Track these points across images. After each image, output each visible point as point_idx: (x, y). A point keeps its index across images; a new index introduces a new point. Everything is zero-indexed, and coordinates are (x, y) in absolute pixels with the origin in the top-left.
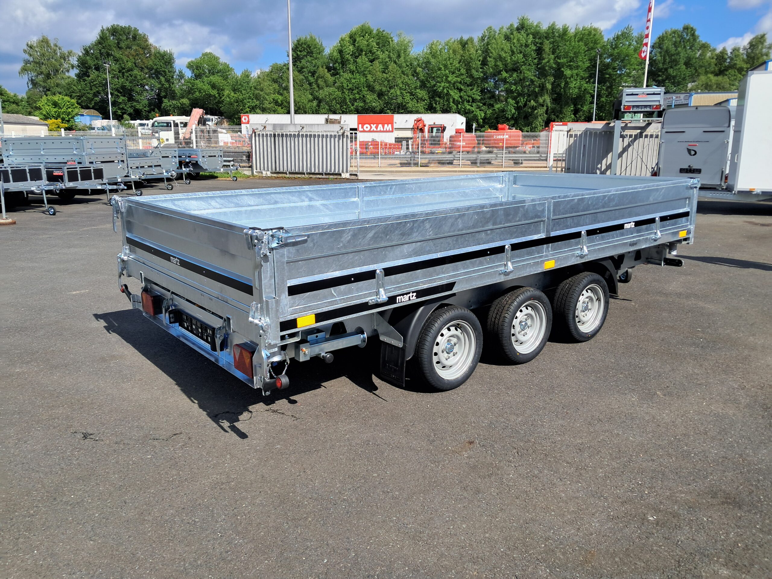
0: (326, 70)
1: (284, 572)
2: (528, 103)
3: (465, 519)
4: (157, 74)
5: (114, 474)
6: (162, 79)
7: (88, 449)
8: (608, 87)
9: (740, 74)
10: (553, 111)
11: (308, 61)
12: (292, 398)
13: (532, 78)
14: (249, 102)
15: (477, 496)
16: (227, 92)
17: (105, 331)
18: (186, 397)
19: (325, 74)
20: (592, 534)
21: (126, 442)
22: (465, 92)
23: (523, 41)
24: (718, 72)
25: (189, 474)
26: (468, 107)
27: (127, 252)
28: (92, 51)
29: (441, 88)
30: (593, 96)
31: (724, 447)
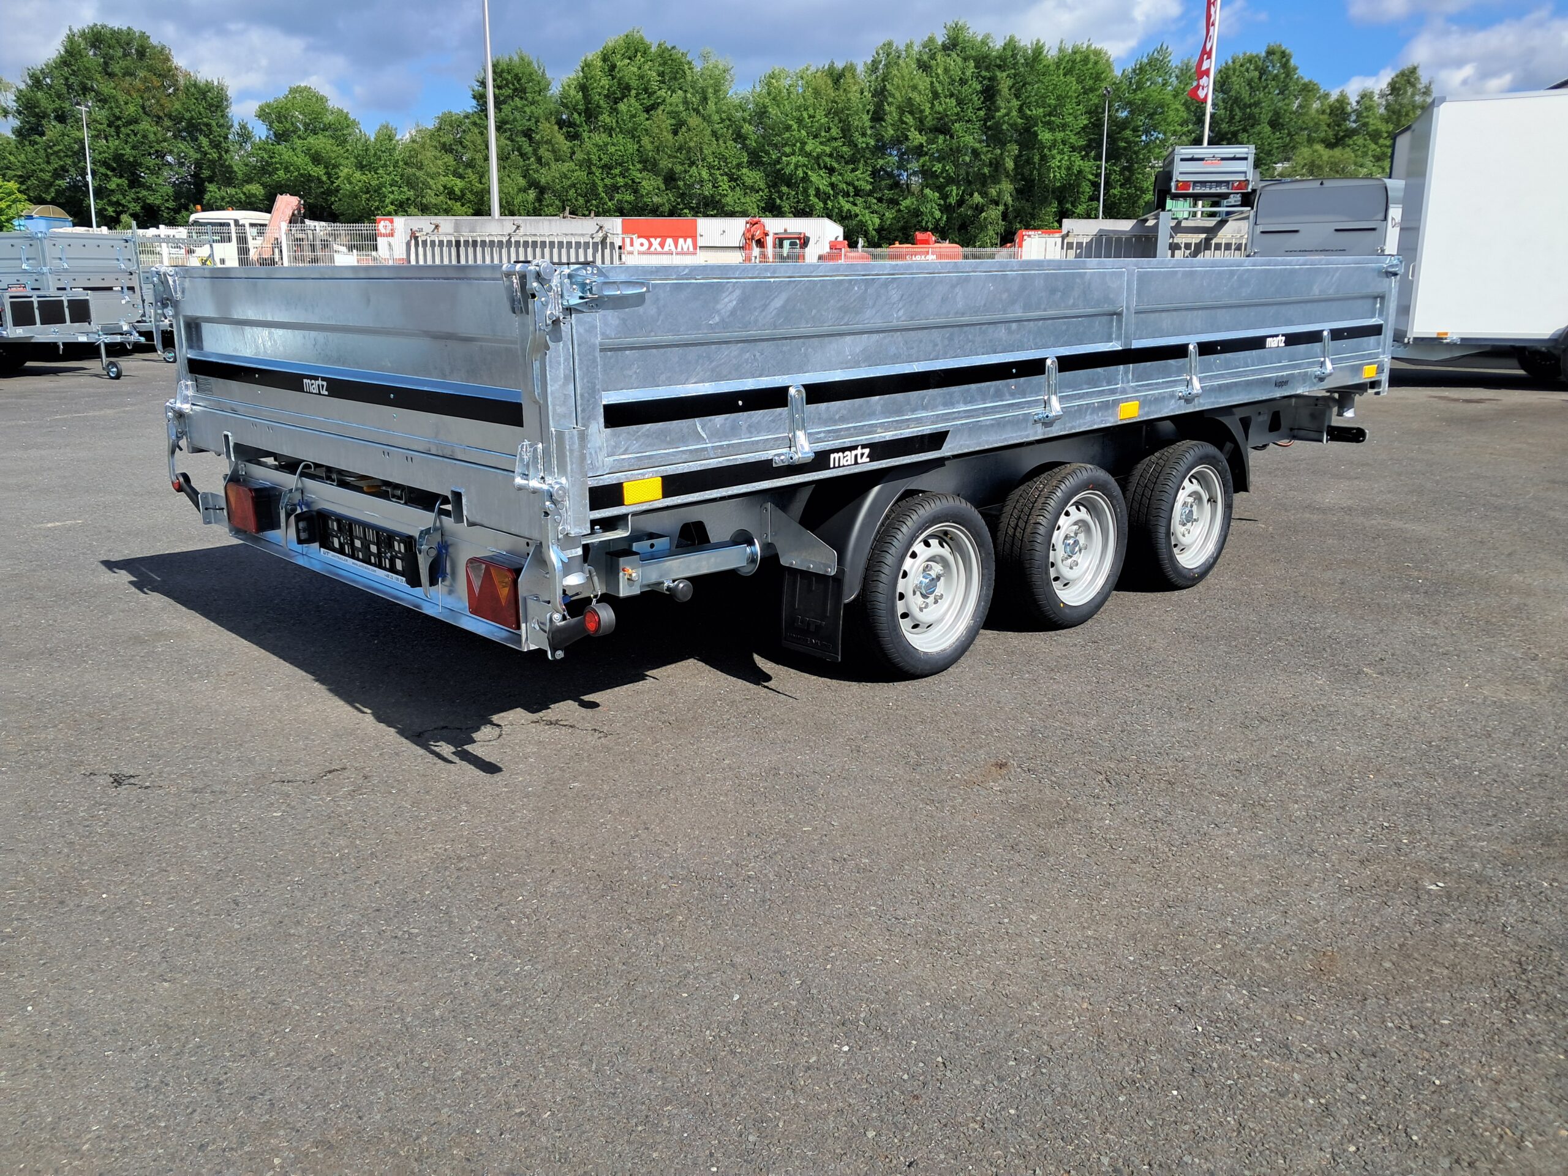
0: (556, 127)
1: (645, 1024)
2: (967, 197)
3: (1031, 904)
4: (192, 129)
5: (199, 848)
6: (204, 141)
7: (127, 804)
8: (1124, 168)
9: (1376, 143)
10: (1018, 213)
11: (516, 108)
12: (586, 698)
13: (977, 145)
14: (392, 192)
15: (1045, 860)
16: (346, 170)
17: (133, 589)
18: (342, 703)
19: (553, 137)
20: (1317, 921)
21: (217, 788)
22: (840, 174)
23: (957, 74)
24: (1333, 141)
25: (377, 845)
26: (847, 206)
27: (190, 393)
28: (48, 80)
29: (792, 166)
30: (1096, 185)
31: (1535, 758)
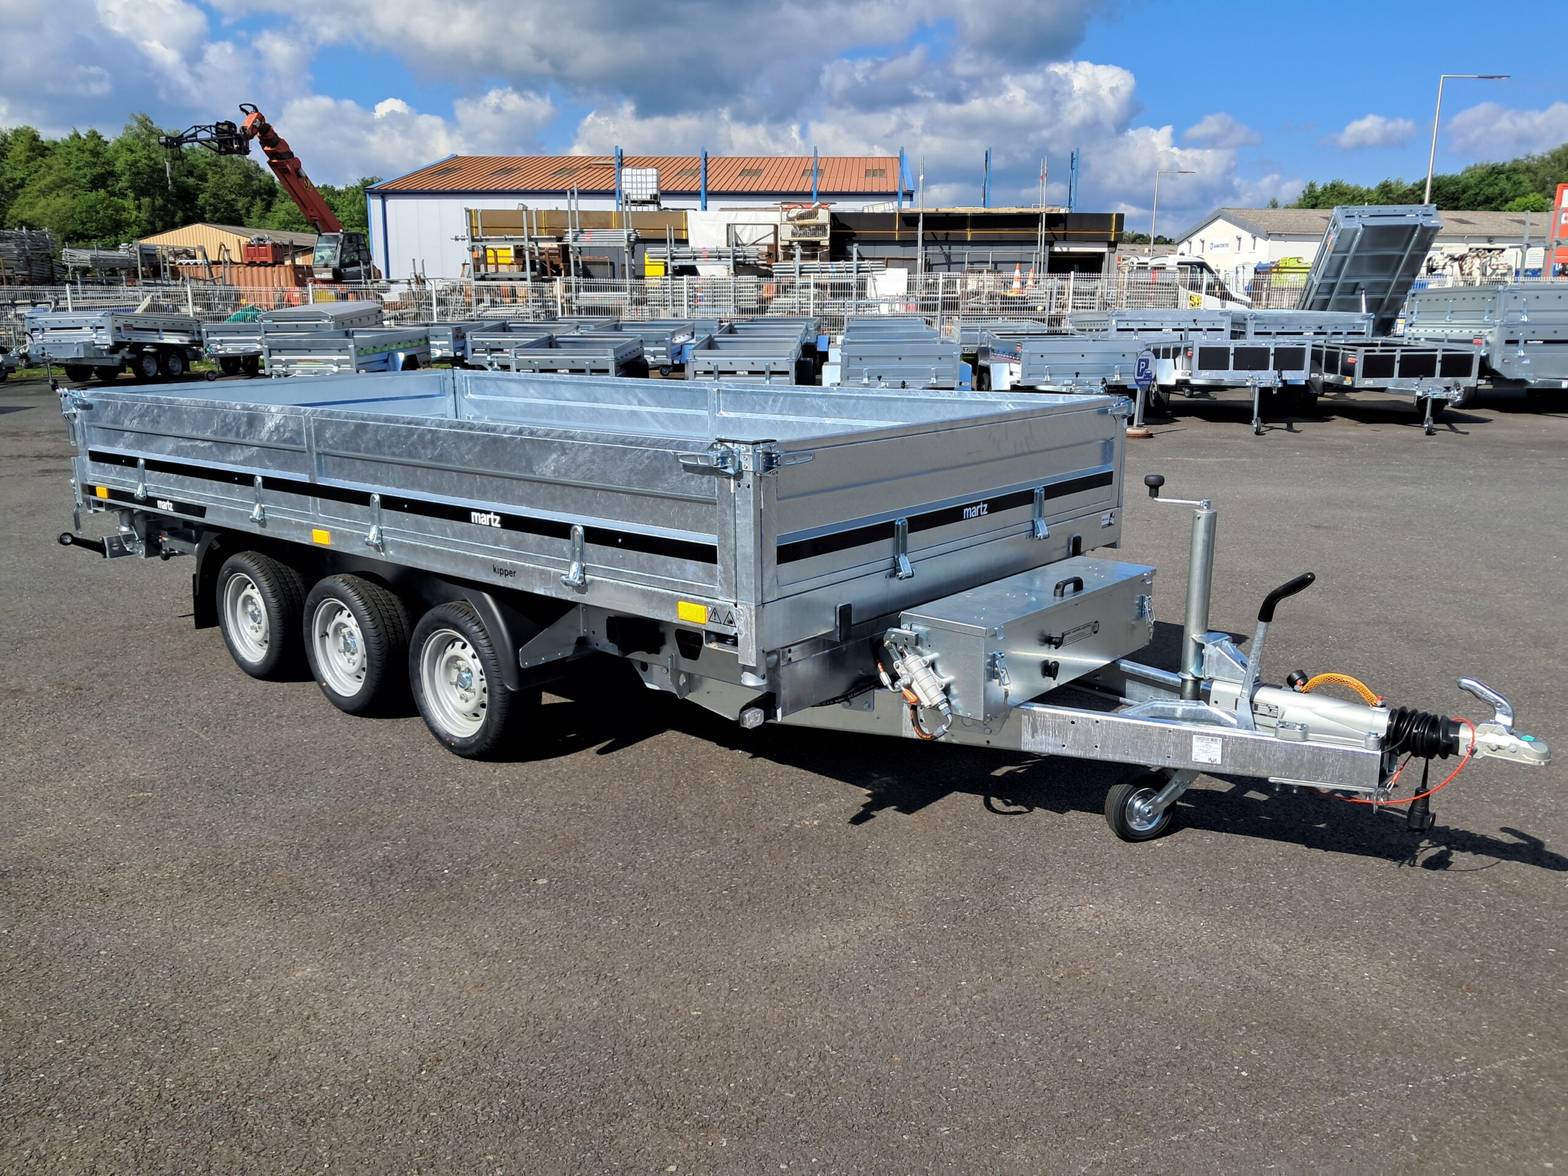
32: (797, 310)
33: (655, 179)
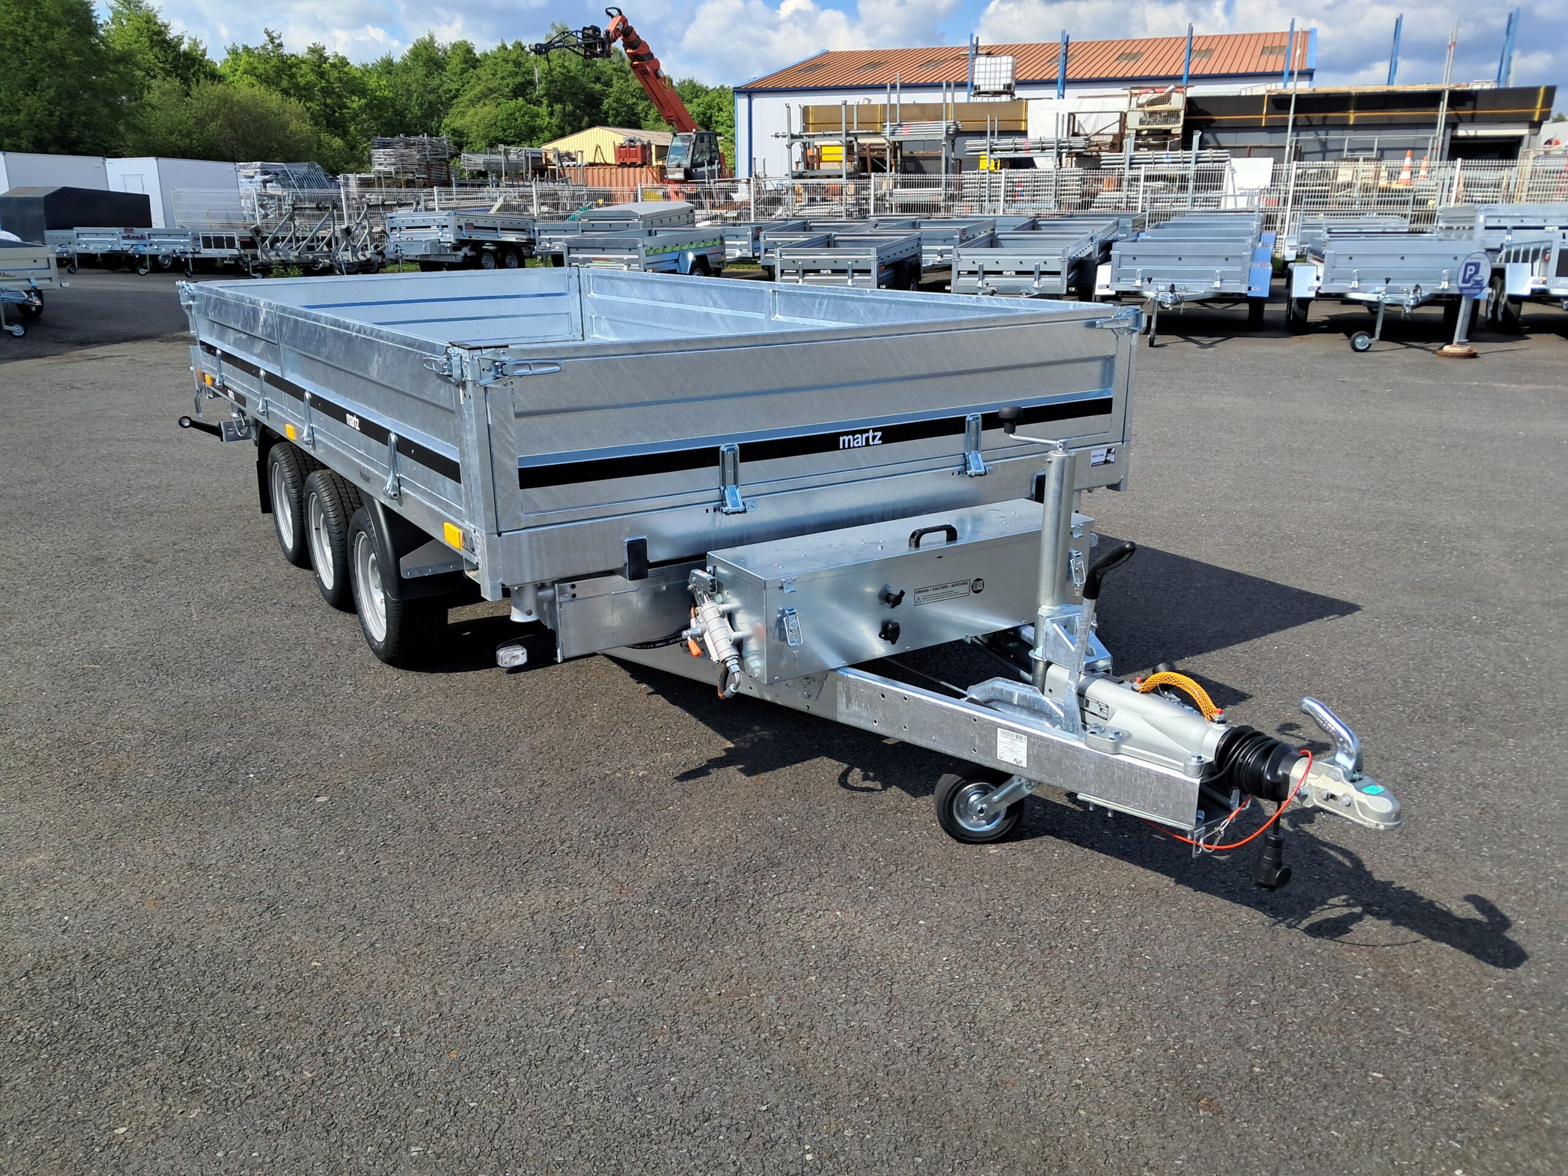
32: (1123, 205)
33: (1010, 67)
